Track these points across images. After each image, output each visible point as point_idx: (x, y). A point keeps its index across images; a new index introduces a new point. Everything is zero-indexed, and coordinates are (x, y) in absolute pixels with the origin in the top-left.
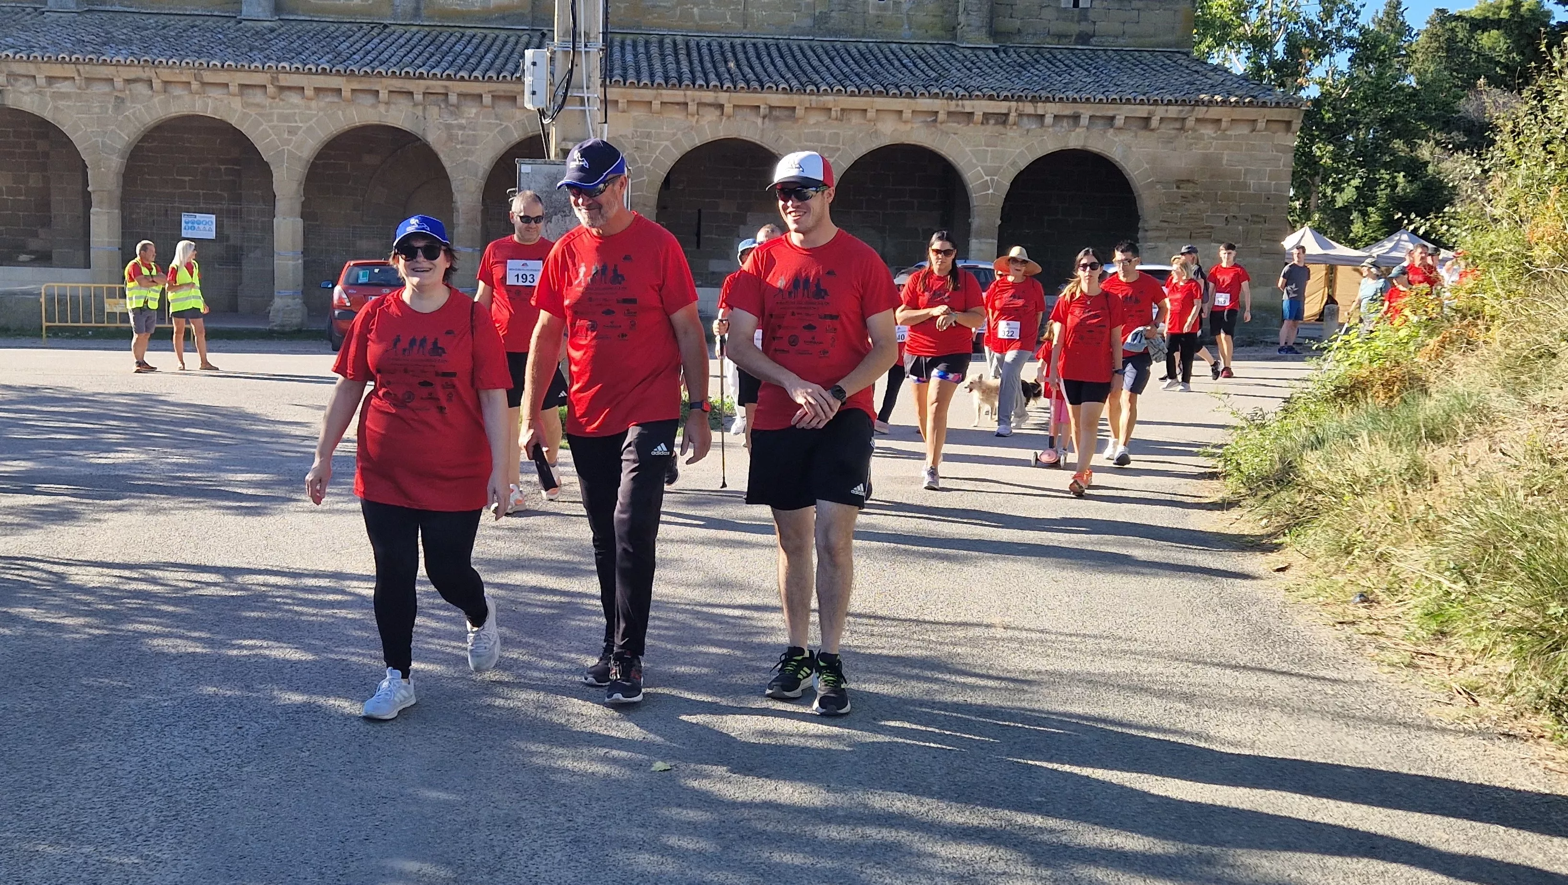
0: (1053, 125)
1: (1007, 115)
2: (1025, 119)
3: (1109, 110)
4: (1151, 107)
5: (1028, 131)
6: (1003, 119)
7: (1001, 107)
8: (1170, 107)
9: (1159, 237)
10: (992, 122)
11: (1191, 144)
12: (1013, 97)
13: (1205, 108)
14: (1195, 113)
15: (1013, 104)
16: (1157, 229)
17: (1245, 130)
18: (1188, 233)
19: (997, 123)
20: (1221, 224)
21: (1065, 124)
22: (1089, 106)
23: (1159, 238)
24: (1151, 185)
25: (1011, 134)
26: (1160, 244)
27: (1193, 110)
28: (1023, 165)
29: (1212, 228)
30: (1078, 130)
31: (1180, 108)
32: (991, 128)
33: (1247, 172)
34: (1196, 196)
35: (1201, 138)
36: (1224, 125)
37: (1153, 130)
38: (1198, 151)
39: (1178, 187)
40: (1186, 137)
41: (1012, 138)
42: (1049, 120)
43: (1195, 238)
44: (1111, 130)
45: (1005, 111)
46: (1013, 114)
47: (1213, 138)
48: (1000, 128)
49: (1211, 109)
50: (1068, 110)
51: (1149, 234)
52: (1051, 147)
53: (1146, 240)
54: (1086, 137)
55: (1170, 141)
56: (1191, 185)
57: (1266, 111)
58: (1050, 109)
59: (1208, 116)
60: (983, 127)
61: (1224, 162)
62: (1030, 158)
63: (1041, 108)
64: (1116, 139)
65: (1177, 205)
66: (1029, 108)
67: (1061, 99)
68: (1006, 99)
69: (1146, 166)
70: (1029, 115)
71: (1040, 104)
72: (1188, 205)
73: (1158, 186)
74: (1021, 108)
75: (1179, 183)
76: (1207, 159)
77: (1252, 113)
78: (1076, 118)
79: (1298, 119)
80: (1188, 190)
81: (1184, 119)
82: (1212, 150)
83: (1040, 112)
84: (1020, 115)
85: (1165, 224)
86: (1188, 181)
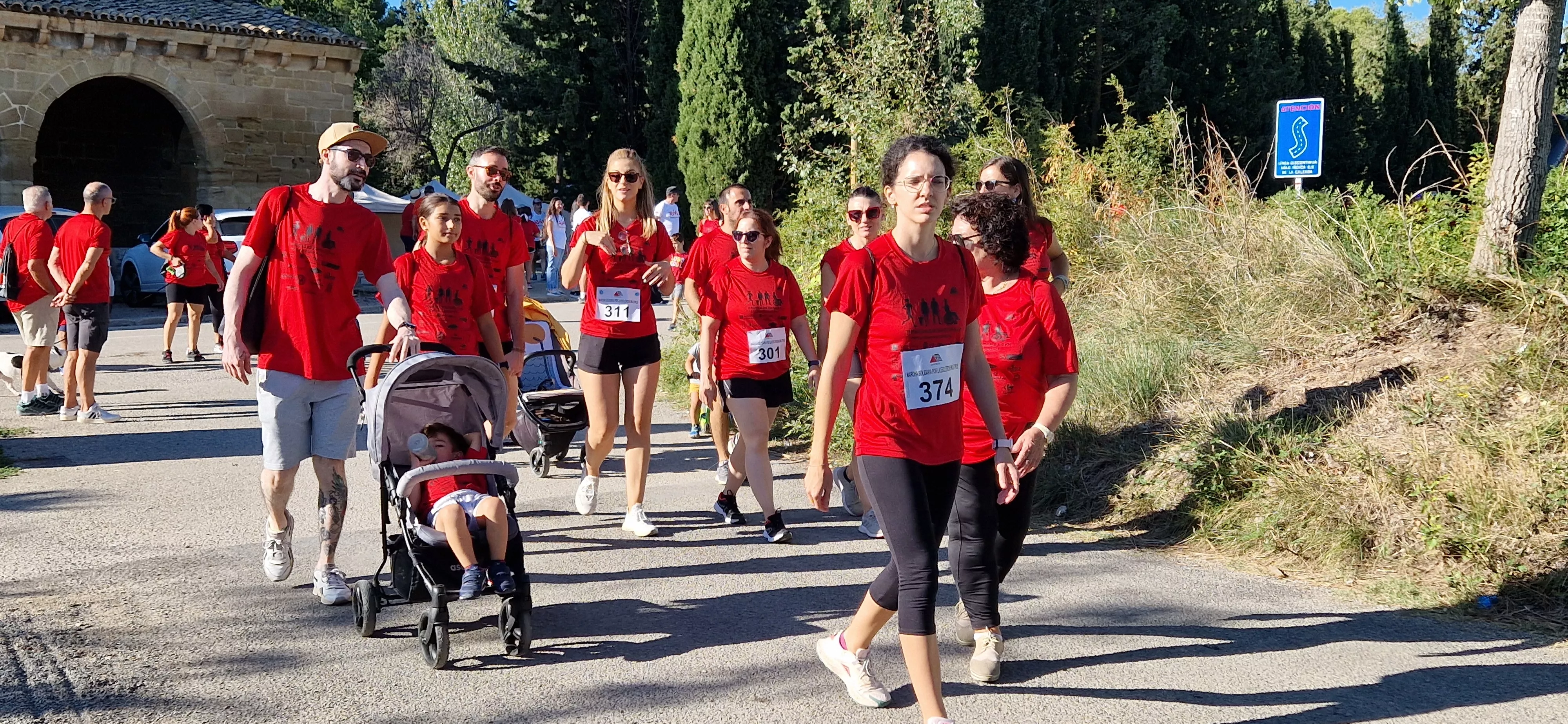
0: (93, 48)
1: (36, 31)
2: (58, 38)
3: (160, 35)
4: (207, 35)
5: (62, 52)
6: (31, 35)
7: (30, 21)
8: (228, 36)
9: (222, 180)
10: (16, 38)
11: (250, 79)
12: (45, 10)
13: (265, 41)
14: (254, 45)
15: (45, 19)
16: (221, 171)
17: (304, 67)
18: (255, 177)
19: (22, 40)
20: (288, 167)
21: (107, 47)
22: (136, 27)
23: (224, 182)
24: (212, 122)
25: (41, 54)
26: (227, 188)
27: (253, 41)
28: (59, 92)
29: (280, 170)
30: (123, 54)
31: (239, 38)
32: (15, 47)
33: (311, 112)
34: (260, 135)
35: (260, 72)
36: (284, 60)
37: (208, 60)
38: (258, 87)
39: (240, 126)
40: (245, 71)
41: (43, 59)
42: (89, 40)
43: (262, 181)
44: (161, 58)
45: (34, 26)
46: (44, 31)
47: (275, 74)
48: (27, 46)
49: (271, 41)
50: (112, 30)
51: (213, 177)
52: (92, 72)
53: (209, 183)
54: (133, 64)
55: (229, 73)
56: (254, 124)
57: (327, 47)
58: (90, 29)
59: (268, 49)
60: (5, 44)
61: (287, 100)
62: (67, 85)
63: (79, 26)
64: (168, 68)
65: (240, 145)
66: (64, 25)
67: (104, 17)
68: (36, 11)
69: (203, 100)
70: (62, 34)
71: (77, 21)
72: (253, 146)
73: (219, 124)
74: (54, 24)
75: (242, 121)
76: (268, 96)
77: (312, 49)
78: (120, 41)
79: (356, 58)
80: (251, 128)
81: (241, 51)
82: (272, 87)
83: (78, 30)
84: (53, 33)
85: (230, 166)
86: (250, 119)
